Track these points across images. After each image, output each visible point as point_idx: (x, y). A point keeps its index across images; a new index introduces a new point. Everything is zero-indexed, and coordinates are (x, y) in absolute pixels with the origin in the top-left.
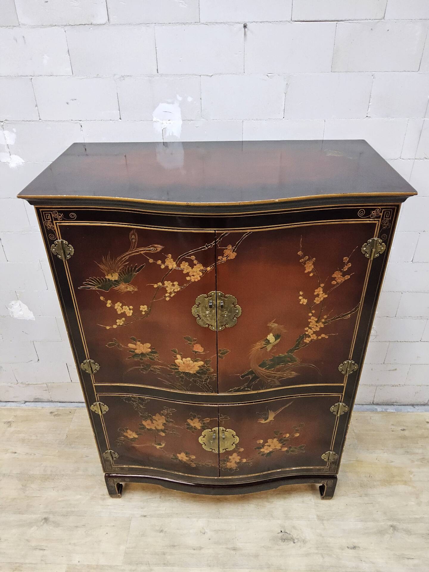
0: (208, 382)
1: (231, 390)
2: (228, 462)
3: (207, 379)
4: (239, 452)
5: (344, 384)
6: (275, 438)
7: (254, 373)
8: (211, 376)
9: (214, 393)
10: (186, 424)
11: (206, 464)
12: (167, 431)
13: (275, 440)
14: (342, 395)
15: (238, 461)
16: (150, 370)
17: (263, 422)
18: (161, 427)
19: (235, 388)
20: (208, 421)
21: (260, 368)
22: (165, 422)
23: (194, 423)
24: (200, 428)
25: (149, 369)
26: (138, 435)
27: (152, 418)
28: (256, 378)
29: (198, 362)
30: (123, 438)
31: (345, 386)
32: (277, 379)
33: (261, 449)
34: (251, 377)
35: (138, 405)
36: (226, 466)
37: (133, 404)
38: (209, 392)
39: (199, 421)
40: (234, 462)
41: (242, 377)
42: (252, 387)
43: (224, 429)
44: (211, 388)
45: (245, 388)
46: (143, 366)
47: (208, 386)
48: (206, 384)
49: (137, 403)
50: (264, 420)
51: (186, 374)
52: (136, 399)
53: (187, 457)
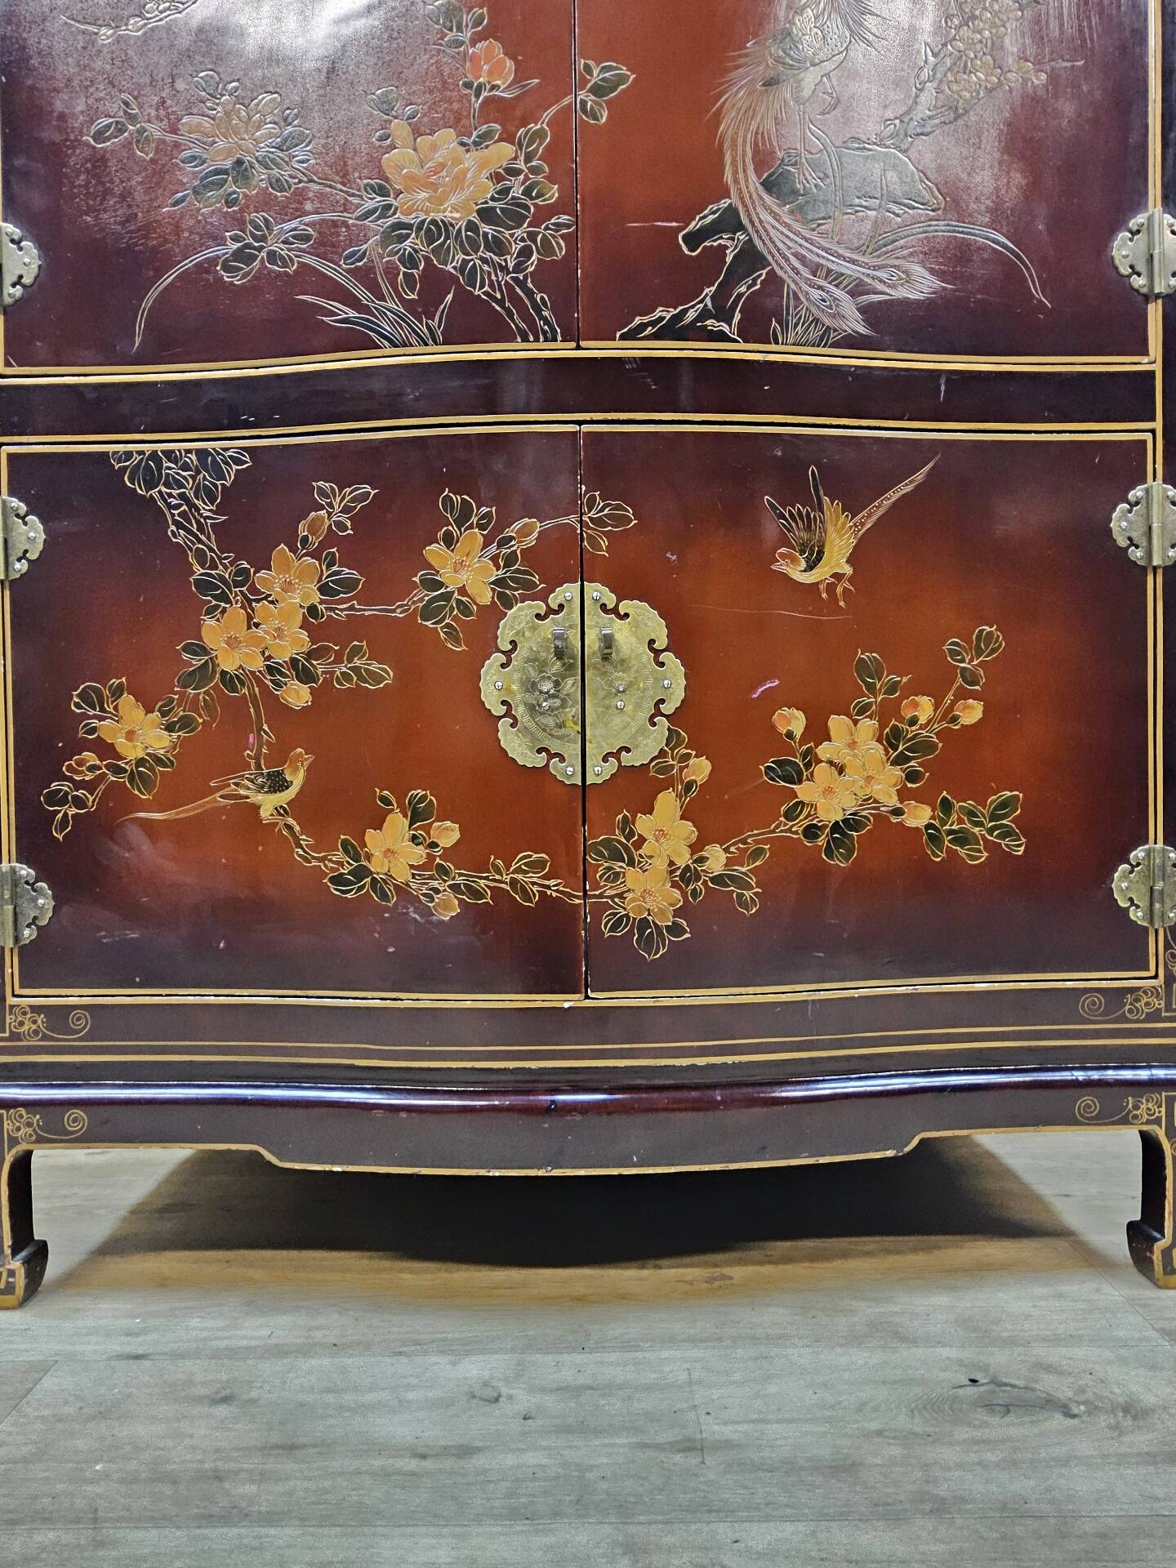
0: (531, 269)
1: (638, 320)
2: (631, 863)
3: (525, 253)
4: (689, 786)
5: (1152, 361)
6: (863, 710)
7: (741, 227)
8: (547, 228)
9: (559, 345)
10: (416, 579)
11: (514, 882)
12: (319, 667)
13: (868, 725)
14: (1153, 432)
15: (684, 859)
16: (264, 254)
17: (797, 573)
18: (293, 643)
19: (659, 312)
20: (531, 540)
21: (766, 197)
22: (316, 597)
23: (458, 567)
24: (486, 597)
25: (260, 249)
26: (170, 728)
27: (254, 590)
28: (750, 258)
29: (487, 147)
30: (90, 758)
31: (1158, 368)
32: (853, 294)
33: (800, 782)
34: (730, 246)
35: (191, 505)
36: (621, 896)
37: (165, 500)
38: (537, 340)
39: (487, 542)
40: (661, 865)
41: (693, 239)
42: (737, 317)
43: (610, 599)
44: (545, 313)
45: (704, 315)
46: (235, 239)
47: (530, 294)
48: (522, 284)
49: (182, 496)
50: (803, 565)
51: (429, 230)
52: (186, 467)
53: (414, 838)
